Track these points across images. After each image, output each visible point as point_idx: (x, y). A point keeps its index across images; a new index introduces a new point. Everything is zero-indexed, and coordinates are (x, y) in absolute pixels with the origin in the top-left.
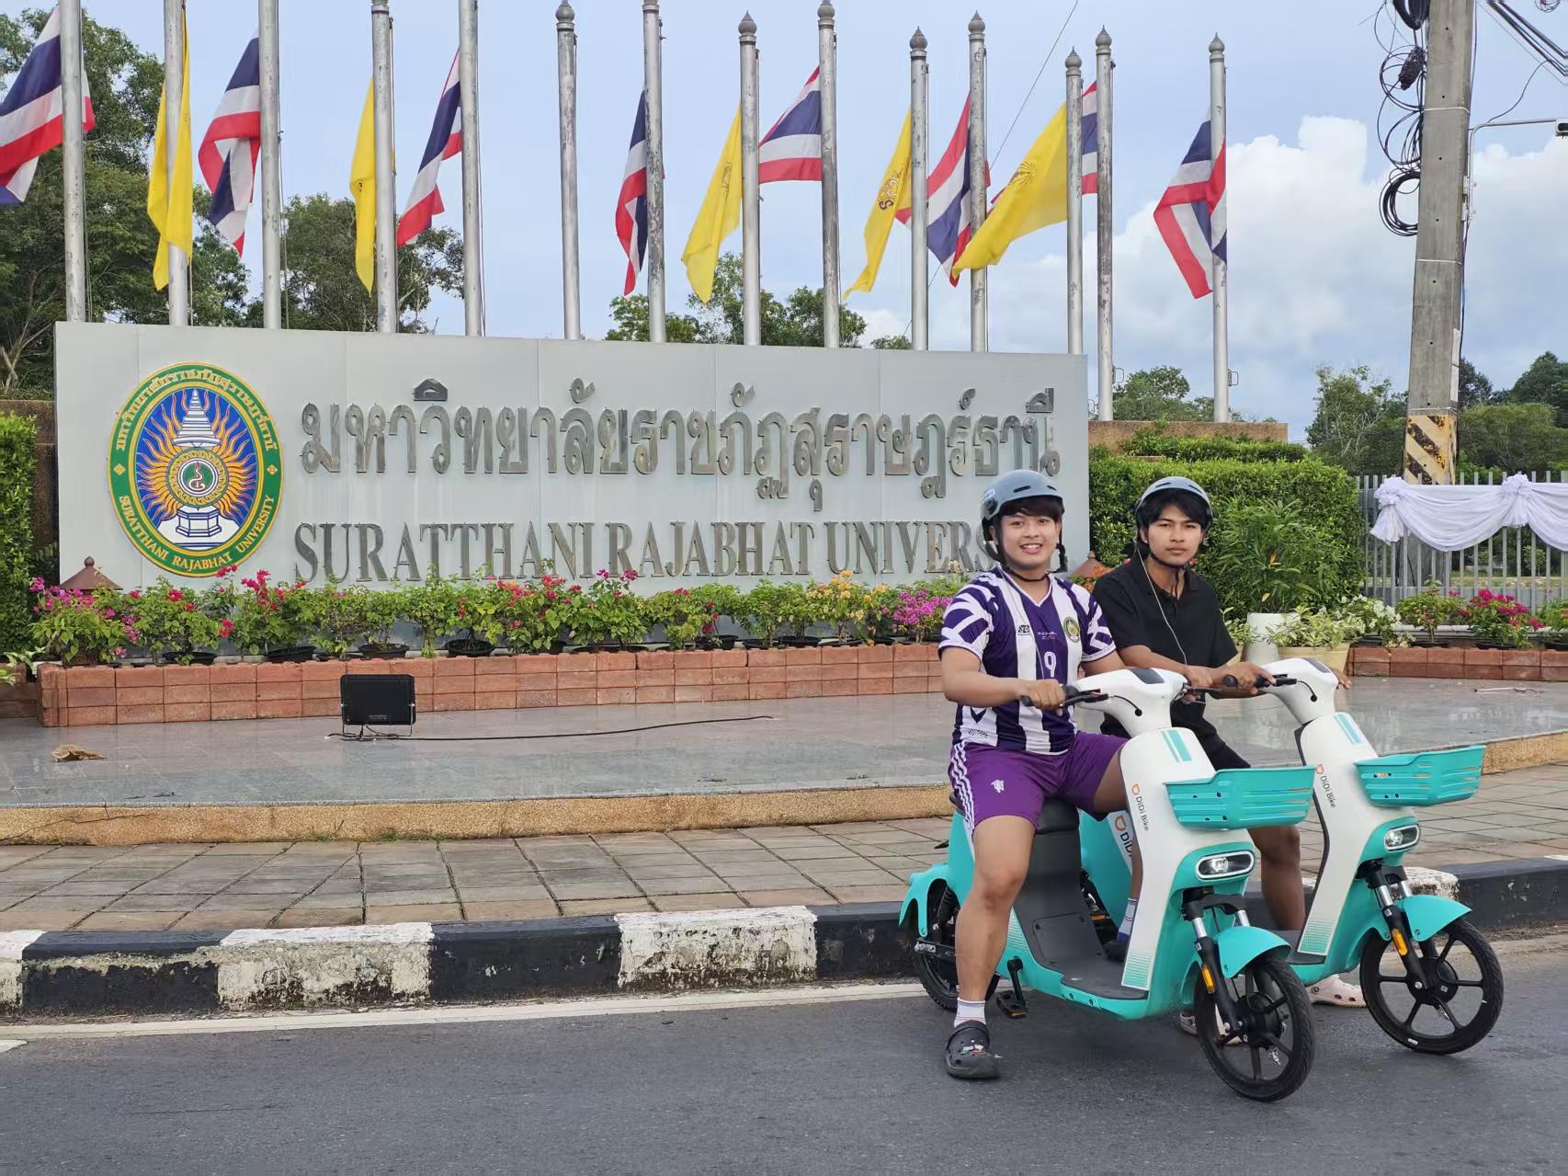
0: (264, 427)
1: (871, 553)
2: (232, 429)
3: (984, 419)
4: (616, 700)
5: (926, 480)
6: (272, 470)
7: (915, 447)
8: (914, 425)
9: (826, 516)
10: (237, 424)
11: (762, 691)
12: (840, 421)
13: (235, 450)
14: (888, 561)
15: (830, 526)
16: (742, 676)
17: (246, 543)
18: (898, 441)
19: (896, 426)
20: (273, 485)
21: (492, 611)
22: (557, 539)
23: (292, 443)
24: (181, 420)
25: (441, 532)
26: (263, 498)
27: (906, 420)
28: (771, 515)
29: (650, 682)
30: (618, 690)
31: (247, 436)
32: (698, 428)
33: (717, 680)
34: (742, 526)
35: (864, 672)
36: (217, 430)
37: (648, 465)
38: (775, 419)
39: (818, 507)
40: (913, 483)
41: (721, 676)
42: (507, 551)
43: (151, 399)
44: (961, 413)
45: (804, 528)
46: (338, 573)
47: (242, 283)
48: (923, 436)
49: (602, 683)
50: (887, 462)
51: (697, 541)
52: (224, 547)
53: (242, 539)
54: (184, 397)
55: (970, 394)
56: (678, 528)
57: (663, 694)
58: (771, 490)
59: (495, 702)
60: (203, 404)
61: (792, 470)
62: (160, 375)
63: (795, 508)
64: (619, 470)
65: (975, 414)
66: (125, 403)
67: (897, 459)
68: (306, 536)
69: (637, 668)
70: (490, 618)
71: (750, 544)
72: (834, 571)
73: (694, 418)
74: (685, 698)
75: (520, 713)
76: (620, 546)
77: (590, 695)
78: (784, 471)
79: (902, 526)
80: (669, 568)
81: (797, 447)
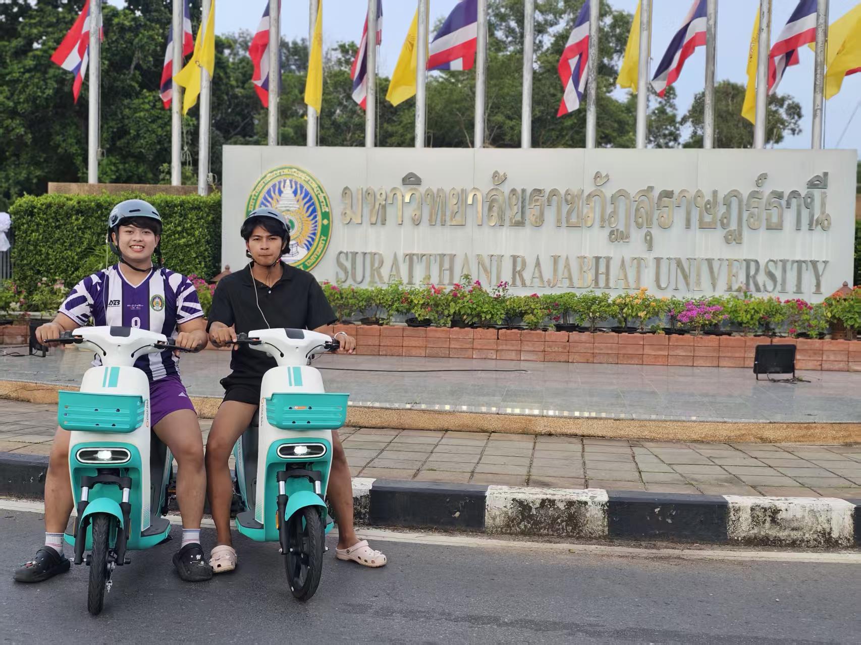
0: (322, 199)
1: (686, 277)
2: (306, 200)
3: (773, 192)
4: (484, 356)
5: (728, 232)
6: (326, 222)
7: (722, 210)
8: (721, 196)
9: (656, 253)
10: (308, 198)
11: (577, 357)
12: (668, 194)
13: (307, 212)
14: (698, 283)
15: (658, 260)
16: (564, 347)
17: (312, 261)
18: (709, 207)
19: (708, 197)
20: (326, 231)
21: (421, 302)
22: (480, 263)
23: (337, 208)
24: (280, 195)
25: (415, 257)
26: (320, 237)
27: (715, 193)
28: (616, 252)
29: (504, 347)
30: (486, 351)
31: (313, 204)
32: (570, 199)
33: (546, 349)
34: (597, 259)
35: (647, 351)
36: (298, 201)
37: (539, 222)
38: (622, 193)
39: (650, 248)
40: (719, 233)
41: (550, 347)
42: (451, 269)
43: (266, 184)
44: (756, 189)
45: (639, 261)
46: (359, 279)
47: (678, 132)
48: (728, 204)
49: (476, 345)
50: (701, 221)
51: (567, 266)
52: (301, 262)
53: (309, 258)
54: (282, 184)
55: (763, 177)
56: (556, 259)
57: (513, 355)
58: (617, 237)
59: (414, 352)
60: (292, 187)
61: (633, 224)
62: (271, 172)
63: (635, 247)
64: (520, 224)
65: (767, 190)
66: (253, 188)
67: (708, 218)
68: (343, 259)
69: (498, 339)
70: (420, 306)
71: (602, 269)
72: (659, 287)
73: (567, 193)
74: (527, 358)
75: (427, 359)
76: (518, 269)
77: (470, 352)
78: (628, 226)
79: (710, 262)
80: (549, 282)
81: (637, 210)
